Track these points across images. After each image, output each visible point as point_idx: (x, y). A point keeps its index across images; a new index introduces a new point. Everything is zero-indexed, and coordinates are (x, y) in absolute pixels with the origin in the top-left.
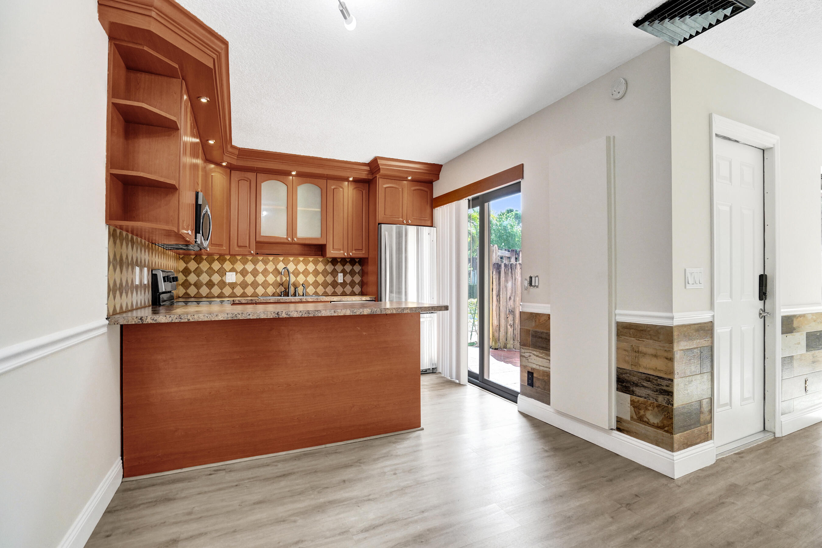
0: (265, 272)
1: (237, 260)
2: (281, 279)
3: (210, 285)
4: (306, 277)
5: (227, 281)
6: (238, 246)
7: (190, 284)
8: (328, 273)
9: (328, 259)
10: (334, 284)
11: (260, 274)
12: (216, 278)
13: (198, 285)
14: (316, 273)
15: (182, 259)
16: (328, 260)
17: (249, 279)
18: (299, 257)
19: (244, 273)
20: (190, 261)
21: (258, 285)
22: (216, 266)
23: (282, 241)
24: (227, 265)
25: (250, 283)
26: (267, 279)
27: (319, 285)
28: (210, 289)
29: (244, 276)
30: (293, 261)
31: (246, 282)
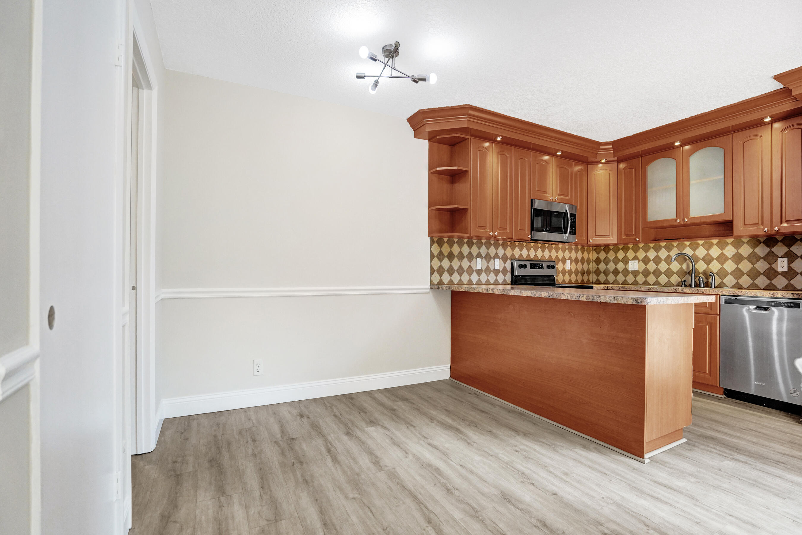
0: (668, 260)
1: (639, 248)
2: (688, 266)
3: (616, 272)
4: (722, 263)
5: (630, 269)
7: (601, 272)
8: (758, 258)
9: (759, 238)
10: (771, 274)
11: (663, 262)
12: (621, 266)
13: (606, 273)
14: (738, 258)
15: (595, 250)
16: (759, 240)
17: (652, 266)
18: (711, 240)
19: (646, 261)
20: (600, 252)
21: (661, 273)
22: (621, 255)
24: (630, 254)
25: (652, 271)
26: (671, 267)
27: (742, 274)
28: (616, 277)
29: (646, 264)
30: (703, 245)
31: (648, 270)
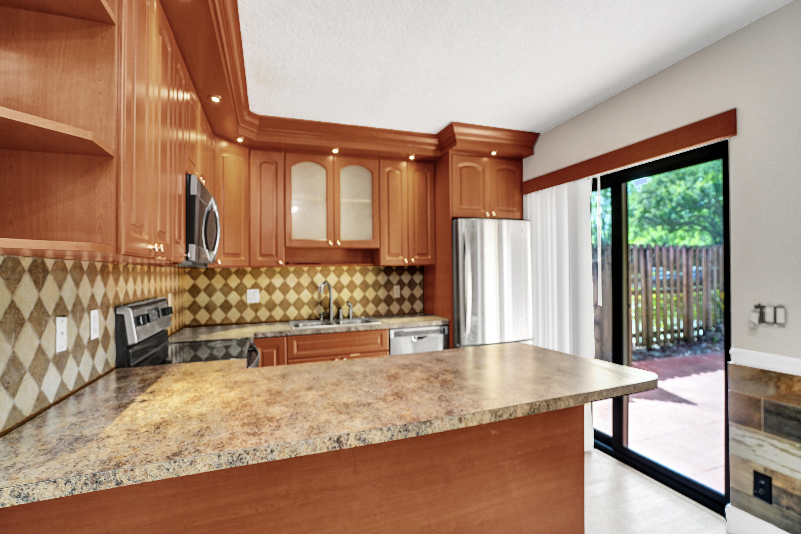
0: (298, 288)
1: (261, 273)
2: (320, 295)
3: (226, 307)
4: (352, 291)
5: (248, 302)
6: (262, 255)
7: (200, 308)
8: (380, 286)
10: (389, 300)
11: (292, 291)
12: (234, 298)
13: (210, 308)
14: (365, 286)
15: (189, 273)
17: (278, 297)
19: (270, 289)
21: (289, 305)
22: (233, 281)
23: (321, 245)
24: (248, 281)
25: (278, 303)
26: (301, 296)
27: (369, 301)
28: (226, 313)
29: (270, 294)
30: (334, 271)
31: (273, 302)
